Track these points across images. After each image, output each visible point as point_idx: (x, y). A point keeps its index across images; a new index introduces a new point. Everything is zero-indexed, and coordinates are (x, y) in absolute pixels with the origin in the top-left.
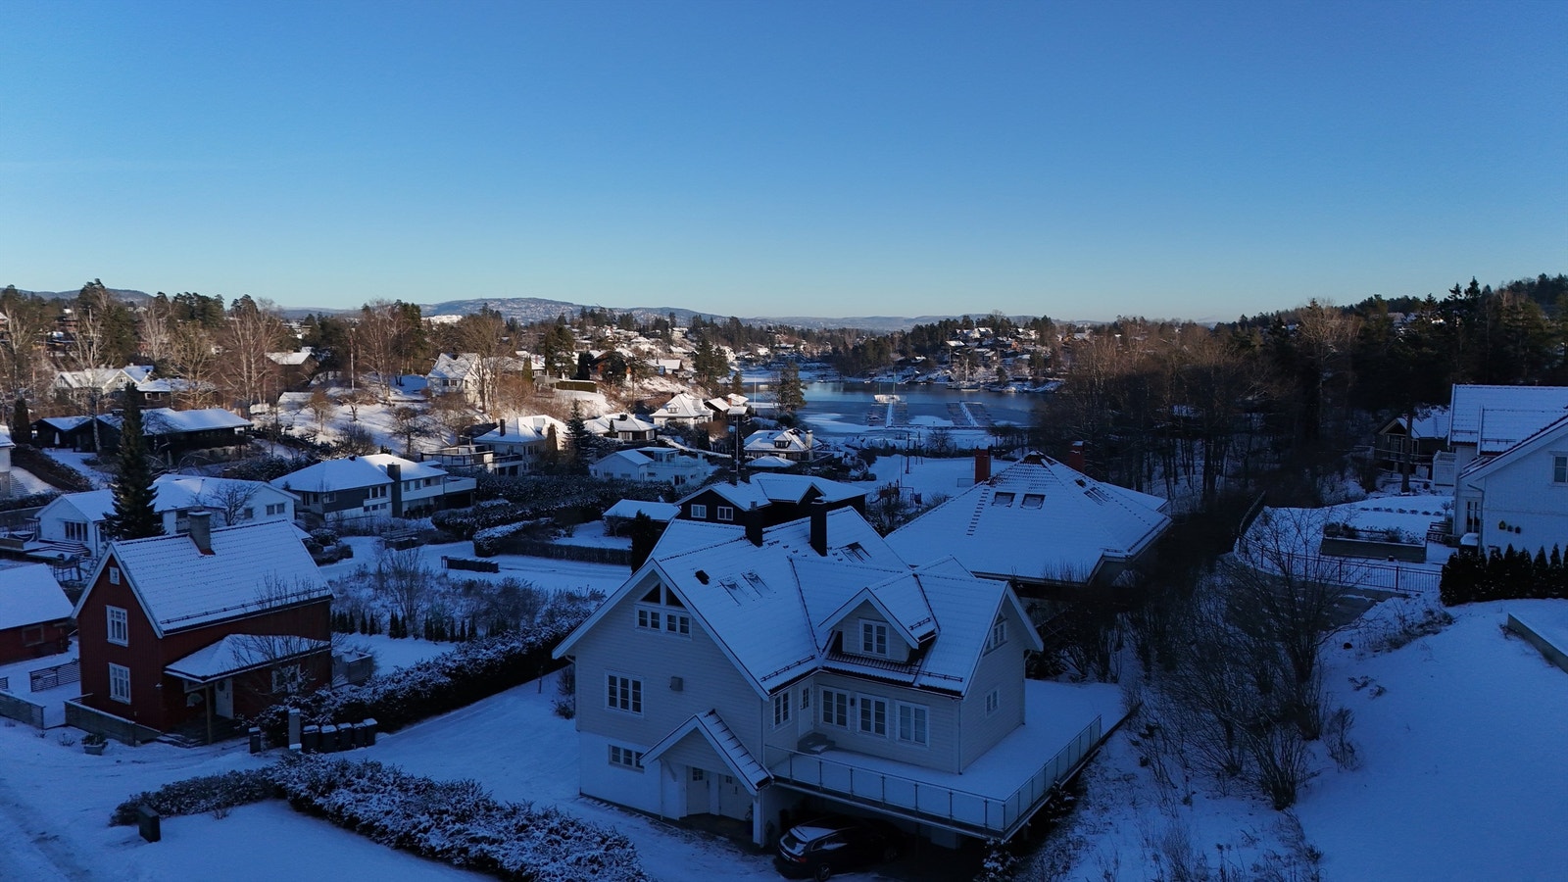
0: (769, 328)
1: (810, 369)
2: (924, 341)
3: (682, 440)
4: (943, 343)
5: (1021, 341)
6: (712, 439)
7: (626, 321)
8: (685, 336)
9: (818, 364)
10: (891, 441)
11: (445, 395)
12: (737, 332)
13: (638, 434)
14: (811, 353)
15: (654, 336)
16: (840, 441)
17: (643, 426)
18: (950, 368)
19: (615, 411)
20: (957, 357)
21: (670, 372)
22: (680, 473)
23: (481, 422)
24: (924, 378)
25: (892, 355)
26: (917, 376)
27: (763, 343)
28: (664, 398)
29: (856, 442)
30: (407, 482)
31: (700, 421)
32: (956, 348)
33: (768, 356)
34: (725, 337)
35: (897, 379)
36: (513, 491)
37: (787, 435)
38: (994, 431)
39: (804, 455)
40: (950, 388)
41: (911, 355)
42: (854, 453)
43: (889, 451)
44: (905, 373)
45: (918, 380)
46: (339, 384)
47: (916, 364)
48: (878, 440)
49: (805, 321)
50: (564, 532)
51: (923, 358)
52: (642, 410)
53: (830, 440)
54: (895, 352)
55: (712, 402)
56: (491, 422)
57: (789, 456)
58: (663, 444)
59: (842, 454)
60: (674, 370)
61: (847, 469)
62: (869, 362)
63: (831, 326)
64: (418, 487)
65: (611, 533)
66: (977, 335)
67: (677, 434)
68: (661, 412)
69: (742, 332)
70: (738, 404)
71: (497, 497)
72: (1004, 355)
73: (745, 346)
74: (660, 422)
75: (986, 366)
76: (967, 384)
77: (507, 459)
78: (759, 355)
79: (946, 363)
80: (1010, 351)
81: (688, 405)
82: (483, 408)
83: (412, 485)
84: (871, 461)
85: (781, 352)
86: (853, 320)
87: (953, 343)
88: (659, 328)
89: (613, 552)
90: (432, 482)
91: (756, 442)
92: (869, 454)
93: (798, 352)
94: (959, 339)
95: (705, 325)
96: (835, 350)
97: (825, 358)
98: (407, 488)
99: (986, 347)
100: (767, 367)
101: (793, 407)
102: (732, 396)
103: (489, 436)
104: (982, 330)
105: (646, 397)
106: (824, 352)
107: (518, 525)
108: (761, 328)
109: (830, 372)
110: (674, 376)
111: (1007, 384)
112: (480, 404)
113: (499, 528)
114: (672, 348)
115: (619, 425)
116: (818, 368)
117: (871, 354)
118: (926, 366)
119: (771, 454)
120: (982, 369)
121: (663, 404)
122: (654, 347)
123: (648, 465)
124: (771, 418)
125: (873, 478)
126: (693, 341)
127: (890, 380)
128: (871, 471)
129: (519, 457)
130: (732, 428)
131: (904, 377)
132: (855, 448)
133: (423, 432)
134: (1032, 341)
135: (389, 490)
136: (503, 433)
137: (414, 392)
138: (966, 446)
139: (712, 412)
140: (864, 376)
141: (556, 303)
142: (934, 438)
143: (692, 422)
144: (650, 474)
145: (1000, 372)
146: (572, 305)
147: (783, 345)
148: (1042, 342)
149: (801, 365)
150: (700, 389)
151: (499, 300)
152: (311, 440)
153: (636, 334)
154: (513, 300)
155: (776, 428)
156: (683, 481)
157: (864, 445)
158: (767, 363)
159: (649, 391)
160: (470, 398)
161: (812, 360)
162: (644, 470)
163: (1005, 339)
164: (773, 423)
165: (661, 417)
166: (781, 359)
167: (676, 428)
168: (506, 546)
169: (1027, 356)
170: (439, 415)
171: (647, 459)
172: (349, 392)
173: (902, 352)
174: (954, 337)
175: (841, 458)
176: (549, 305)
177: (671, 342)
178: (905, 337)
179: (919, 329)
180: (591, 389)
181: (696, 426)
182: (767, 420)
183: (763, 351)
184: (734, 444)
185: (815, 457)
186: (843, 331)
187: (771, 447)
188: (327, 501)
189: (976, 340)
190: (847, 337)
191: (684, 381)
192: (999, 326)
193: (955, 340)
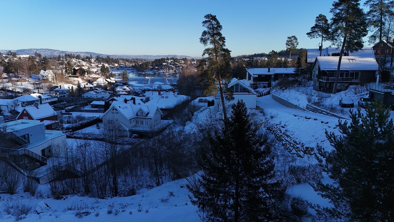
0: (118, 59)
1: (129, 70)
2: (157, 63)
3: (101, 89)
4: (162, 64)
5: (180, 63)
6: (108, 88)
7: (78, 57)
8: (95, 61)
9: (131, 68)
10: (149, 88)
11: (44, 80)
12: (108, 60)
13: (91, 88)
14: (129, 66)
15: (86, 61)
16: (138, 88)
17: (92, 86)
18: (164, 70)
19: (84, 82)
20: (165, 67)
21: (94, 72)
22: (103, 96)
23: (54, 86)
24: (158, 72)
25: (150, 67)
26: (156, 72)
27: (116, 63)
28: (95, 79)
29: (141, 88)
30: (43, 99)
31: (104, 84)
32: (165, 65)
33: (118, 66)
34: (106, 61)
35: (151, 73)
36: (66, 100)
37: (125, 87)
38: (172, 85)
39: (129, 91)
40: (164, 75)
41: (154, 67)
42: (141, 91)
43: (149, 90)
44: (153, 71)
45: (156, 73)
46: (15, 77)
47: (156, 69)
48: (146, 88)
49: (127, 56)
50: (82, 108)
51: (157, 67)
52: (90, 82)
53: (135, 88)
54: (150, 66)
55: (107, 80)
56: (56, 85)
57: (126, 92)
58: (97, 90)
59: (138, 91)
60: (96, 72)
61: (139, 94)
62: (144, 68)
63: (134, 58)
64: (45, 100)
65: (92, 107)
66: (170, 62)
67: (99, 87)
68: (95, 82)
69: (110, 60)
70: (113, 80)
71: (64, 102)
72: (176, 67)
73: (112, 64)
74: (95, 85)
75: (172, 69)
76: (167, 74)
77: (62, 94)
78: (115, 66)
79: (163, 69)
80: (178, 66)
81: (102, 81)
82: (54, 82)
83: (44, 100)
84: (145, 92)
85: (121, 65)
86: (140, 56)
87: (164, 64)
88: (88, 59)
89: (94, 110)
90: (48, 99)
91: (118, 89)
92: (144, 91)
93: (126, 65)
94: (166, 63)
95: (100, 58)
96: (135, 65)
97: (133, 67)
98: (43, 100)
99: (172, 65)
100: (118, 69)
101: (126, 80)
102: (111, 78)
103: (57, 89)
104: (171, 60)
105: (91, 79)
106: (132, 65)
107: (73, 106)
108: (116, 59)
109: (134, 71)
110: (95, 73)
111: (177, 74)
112: (53, 81)
113: (70, 107)
114: (91, 64)
115: (86, 86)
116: (131, 69)
117: (144, 66)
118: (158, 69)
119: (122, 91)
120: (171, 70)
121: (95, 81)
122: (86, 64)
123: (96, 94)
124: (121, 83)
125: (145, 96)
126: (97, 62)
127: (149, 73)
128: (144, 95)
129: (65, 93)
130: (112, 86)
131: (153, 72)
132: (141, 90)
133: (41, 88)
134: (183, 63)
135: (39, 101)
136: (61, 88)
137: (35, 79)
138: (165, 89)
139: (107, 82)
140: (143, 72)
141: (54, 50)
142: (158, 87)
143: (103, 85)
144: (96, 96)
145: (175, 71)
146: (59, 51)
147: (122, 63)
148: (185, 64)
149: (127, 69)
150: (103, 76)
151: (36, 49)
152: (15, 91)
153: (82, 60)
154: (41, 49)
155: (122, 86)
156: (104, 98)
157: (143, 89)
158: (117, 68)
159: (91, 77)
160: (50, 80)
161: (129, 67)
162: (95, 95)
163: (176, 63)
164: (121, 84)
165: (95, 84)
166: (121, 67)
167: (99, 86)
168: (73, 110)
169: (181, 67)
170: (43, 84)
171: (95, 93)
172: (18, 79)
173: (152, 66)
174: (165, 62)
175: (138, 92)
176: (52, 51)
177: (91, 63)
178: (153, 62)
179: (156, 60)
180: (77, 77)
181: (104, 85)
182: (120, 84)
183: (116, 65)
184: (113, 89)
185: (132, 92)
186: (137, 59)
187: (122, 90)
188: (26, 103)
189: (170, 63)
190: (138, 61)
191: (98, 74)
192: (175, 60)
193: (165, 63)
